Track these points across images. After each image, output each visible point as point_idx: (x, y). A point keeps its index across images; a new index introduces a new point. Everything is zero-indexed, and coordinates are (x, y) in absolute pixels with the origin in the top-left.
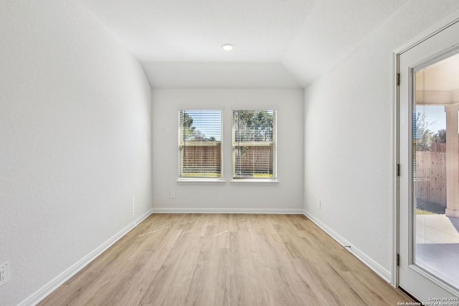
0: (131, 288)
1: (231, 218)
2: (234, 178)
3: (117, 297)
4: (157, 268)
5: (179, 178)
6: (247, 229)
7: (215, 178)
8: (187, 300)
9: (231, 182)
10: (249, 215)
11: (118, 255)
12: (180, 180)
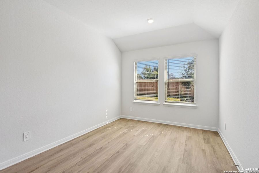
0: (80, 155)
1: (161, 127)
2: (165, 102)
3: (70, 158)
4: (98, 148)
5: (134, 100)
6: (165, 135)
7: (154, 101)
8: (96, 170)
9: (164, 104)
10: (175, 126)
11: (89, 137)
12: (134, 101)
